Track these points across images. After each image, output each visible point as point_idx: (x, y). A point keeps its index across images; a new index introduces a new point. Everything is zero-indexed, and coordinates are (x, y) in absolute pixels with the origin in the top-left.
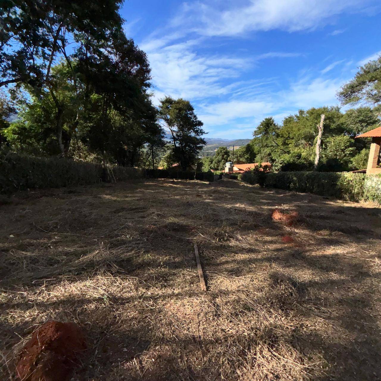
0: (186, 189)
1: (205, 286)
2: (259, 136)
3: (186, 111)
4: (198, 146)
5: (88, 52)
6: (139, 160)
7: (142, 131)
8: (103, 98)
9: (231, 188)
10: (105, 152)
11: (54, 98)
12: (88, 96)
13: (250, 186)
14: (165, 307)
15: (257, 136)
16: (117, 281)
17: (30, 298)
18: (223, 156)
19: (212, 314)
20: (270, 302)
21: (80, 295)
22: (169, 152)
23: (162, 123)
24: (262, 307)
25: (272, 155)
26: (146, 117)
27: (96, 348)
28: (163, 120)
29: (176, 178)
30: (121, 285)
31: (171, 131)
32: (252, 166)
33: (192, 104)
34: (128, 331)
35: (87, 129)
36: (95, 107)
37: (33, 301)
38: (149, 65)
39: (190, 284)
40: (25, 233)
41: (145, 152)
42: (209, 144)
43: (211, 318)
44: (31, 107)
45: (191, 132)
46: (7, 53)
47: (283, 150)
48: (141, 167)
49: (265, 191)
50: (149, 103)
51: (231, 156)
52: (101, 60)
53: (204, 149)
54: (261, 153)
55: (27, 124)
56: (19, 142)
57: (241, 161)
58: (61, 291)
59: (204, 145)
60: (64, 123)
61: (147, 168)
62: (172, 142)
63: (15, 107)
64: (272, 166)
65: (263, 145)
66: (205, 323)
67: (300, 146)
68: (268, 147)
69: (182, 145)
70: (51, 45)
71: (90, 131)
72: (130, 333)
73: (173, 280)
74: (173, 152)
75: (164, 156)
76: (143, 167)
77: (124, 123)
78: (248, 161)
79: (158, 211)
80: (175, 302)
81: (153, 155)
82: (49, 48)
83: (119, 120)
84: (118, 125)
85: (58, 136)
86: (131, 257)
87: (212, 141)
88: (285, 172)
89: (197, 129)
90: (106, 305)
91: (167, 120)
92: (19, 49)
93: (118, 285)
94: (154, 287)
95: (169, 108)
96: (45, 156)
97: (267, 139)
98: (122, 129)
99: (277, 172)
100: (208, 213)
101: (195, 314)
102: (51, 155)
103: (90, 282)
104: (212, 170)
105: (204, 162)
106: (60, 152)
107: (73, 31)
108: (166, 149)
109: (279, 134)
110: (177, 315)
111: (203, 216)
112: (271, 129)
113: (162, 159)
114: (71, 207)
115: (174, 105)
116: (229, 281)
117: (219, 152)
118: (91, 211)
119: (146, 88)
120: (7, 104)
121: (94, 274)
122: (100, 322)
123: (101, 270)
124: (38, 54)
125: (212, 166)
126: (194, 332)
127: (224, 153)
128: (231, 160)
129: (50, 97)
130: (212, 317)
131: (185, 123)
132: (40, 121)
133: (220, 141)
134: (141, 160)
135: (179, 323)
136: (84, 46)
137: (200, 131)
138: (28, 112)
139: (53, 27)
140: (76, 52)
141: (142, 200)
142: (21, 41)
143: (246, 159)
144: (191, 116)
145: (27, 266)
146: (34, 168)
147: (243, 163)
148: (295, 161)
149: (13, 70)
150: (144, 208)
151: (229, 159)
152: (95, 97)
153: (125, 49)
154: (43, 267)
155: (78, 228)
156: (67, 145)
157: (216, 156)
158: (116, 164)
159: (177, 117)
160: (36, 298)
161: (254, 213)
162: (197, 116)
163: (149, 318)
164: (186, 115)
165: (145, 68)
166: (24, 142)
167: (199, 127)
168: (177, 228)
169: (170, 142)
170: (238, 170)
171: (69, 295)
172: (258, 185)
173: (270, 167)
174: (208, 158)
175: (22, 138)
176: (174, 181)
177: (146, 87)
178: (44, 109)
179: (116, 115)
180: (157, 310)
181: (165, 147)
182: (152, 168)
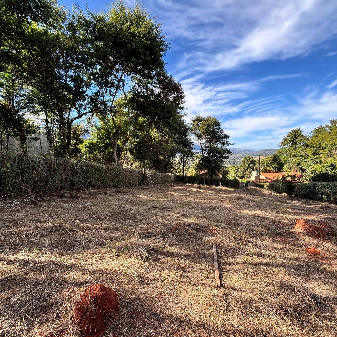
0: (211, 194)
1: (219, 283)
2: (286, 146)
3: (214, 127)
4: (224, 155)
5: (139, 88)
6: (172, 167)
7: (175, 145)
8: (148, 120)
9: (257, 196)
10: (146, 161)
11: (114, 121)
12: (136, 120)
13: (278, 195)
14: (182, 293)
15: (284, 147)
16: (146, 265)
17: (86, 267)
18: (249, 165)
19: (223, 308)
20: (284, 309)
21: (118, 271)
22: (197, 161)
23: (192, 137)
24: (275, 313)
25: (302, 165)
26: (179, 133)
27: (125, 313)
28: (193, 134)
29: (203, 184)
30: (148, 269)
31: (200, 143)
32: (279, 176)
33: (220, 121)
34: (150, 306)
35: (134, 144)
36: (141, 128)
37: (87, 269)
38: (183, 92)
39: (206, 278)
40: (85, 220)
41: (177, 161)
42: (235, 154)
43: (222, 312)
44: (99, 129)
45: (218, 143)
46: (88, 95)
47: (314, 160)
48: (174, 173)
49: (294, 200)
50: (183, 122)
51: (257, 165)
52: (148, 92)
53: (231, 159)
54: (288, 163)
55: (94, 141)
56: (88, 153)
57: (268, 170)
58: (106, 266)
59: (229, 155)
60: (119, 140)
61: (178, 174)
62: (200, 152)
63: (89, 129)
64: (302, 175)
65: (291, 155)
66: (215, 315)
67: (334, 156)
68: (296, 157)
69: (209, 155)
70: (116, 86)
71: (136, 145)
72: (152, 308)
73: (191, 273)
74: (201, 161)
75: (193, 164)
76: (175, 173)
77: (162, 138)
78: (275, 170)
79: (184, 212)
80: (190, 291)
81: (183, 164)
82: (114, 88)
83: (158, 136)
84: (157, 140)
85: (114, 149)
86: (158, 248)
87: (237, 151)
88: (316, 183)
89: (224, 141)
90: (136, 282)
91: (197, 135)
92: (95, 91)
93: (146, 269)
94: (174, 275)
95: (199, 125)
96: (104, 163)
97: (295, 149)
98: (160, 143)
99: (307, 182)
100: (229, 217)
101: (208, 305)
102: (107, 162)
103: (126, 263)
104: (237, 178)
105: (230, 170)
106: (114, 161)
107: (130, 74)
108: (195, 158)
109: (308, 144)
110: (192, 302)
111: (225, 220)
112: (299, 140)
113: (192, 167)
114: (117, 203)
115: (203, 122)
116: (244, 283)
117: (245, 161)
118: (132, 207)
119: (180, 111)
120: (84, 127)
121: (129, 257)
122: (130, 295)
123: (134, 254)
124: (107, 93)
125: (238, 174)
126: (205, 320)
127: (250, 162)
128: (257, 168)
129: (111, 121)
130: (223, 310)
131: (213, 137)
132: (103, 138)
133: (247, 151)
134: (173, 167)
135: (192, 309)
136: (136, 84)
137: (226, 143)
138: (96, 132)
139: (118, 74)
140: (131, 89)
141: (172, 202)
142: (98, 85)
143: (273, 168)
144: (218, 130)
145: (85, 244)
146: (96, 172)
147: (271, 172)
148: (328, 171)
149: (91, 105)
150: (172, 208)
151: (255, 168)
152: (141, 119)
153: (166, 83)
154: (95, 246)
155: (121, 220)
156: (119, 156)
157: (242, 165)
158: (154, 171)
159: (206, 132)
160: (89, 268)
161: (277, 221)
162: (224, 130)
163: (168, 300)
164: (214, 130)
165: (180, 95)
166: (91, 154)
167: (225, 139)
168: (199, 228)
169: (199, 153)
170: (265, 178)
171: (111, 270)
172: (287, 195)
173: (300, 177)
174: (234, 167)
175: (90, 150)
176: (200, 186)
177: (180, 109)
178: (106, 130)
179: (156, 133)
180: (175, 294)
181: (194, 156)
182: (182, 174)
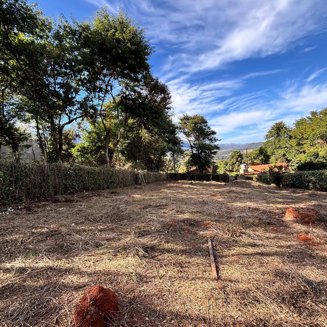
0: (202, 190)
1: (216, 275)
2: (270, 139)
3: (201, 125)
4: (212, 151)
5: (127, 91)
7: (165, 144)
8: (137, 121)
9: (247, 188)
10: (138, 161)
11: (104, 125)
12: (126, 122)
13: (266, 186)
14: (181, 289)
16: (143, 263)
17: (83, 270)
18: (237, 159)
19: (222, 301)
20: (280, 297)
21: (116, 271)
22: (187, 158)
23: (181, 136)
24: (272, 301)
25: (287, 156)
26: (168, 132)
27: (125, 313)
28: (182, 133)
29: (194, 180)
30: (146, 267)
31: (189, 141)
32: (266, 168)
33: (207, 119)
34: (150, 304)
35: (125, 145)
36: (131, 129)
37: (85, 272)
38: (170, 93)
39: (203, 272)
40: (81, 223)
41: (168, 159)
42: (223, 149)
43: (221, 304)
44: (90, 133)
45: (206, 140)
46: (78, 100)
47: (298, 151)
48: (165, 171)
49: (282, 190)
50: (171, 121)
51: (245, 158)
52: (136, 95)
53: (219, 154)
54: (274, 154)
55: (86, 145)
56: (80, 157)
57: (255, 163)
58: (103, 267)
59: (218, 150)
60: (110, 142)
61: (169, 172)
63: (80, 133)
64: (288, 166)
65: (276, 147)
66: (214, 308)
67: (317, 146)
68: (281, 148)
69: (198, 152)
70: (104, 90)
71: (127, 146)
72: (152, 306)
73: (188, 268)
74: (191, 157)
75: (184, 162)
76: (167, 171)
77: (152, 138)
78: (262, 162)
79: (177, 208)
80: (189, 286)
81: (174, 162)
82: (102, 92)
83: (148, 136)
84: (147, 140)
85: (105, 152)
86: (154, 245)
87: (225, 147)
88: (302, 172)
89: (211, 138)
90: (134, 281)
91: (185, 133)
92: (84, 96)
93: (144, 267)
94: (172, 271)
95: (186, 123)
96: (97, 166)
97: (279, 141)
98: (150, 143)
99: (293, 172)
100: (222, 211)
101: (206, 299)
102: (100, 165)
103: (123, 262)
104: (227, 172)
105: (219, 165)
106: (106, 163)
107: (117, 79)
108: (185, 155)
109: (292, 135)
110: (191, 297)
111: (218, 213)
112: (283, 132)
113: (182, 164)
114: (112, 204)
115: (191, 121)
116: (240, 273)
117: (233, 155)
118: (126, 207)
119: (168, 111)
120: (75, 132)
121: (127, 256)
122: (129, 294)
123: (131, 253)
124: (95, 97)
125: (227, 168)
126: (205, 314)
127: (238, 156)
128: (245, 162)
129: (101, 125)
130: (222, 303)
131: (200, 134)
132: (94, 141)
133: (234, 146)
134: (164, 165)
135: (192, 304)
136: (124, 88)
137: (214, 139)
138: (87, 136)
139: (106, 79)
140: (119, 92)
141: (165, 199)
142: (86, 91)
143: (261, 160)
144: (205, 128)
145: (82, 247)
146: (89, 175)
147: (258, 164)
148: (312, 160)
149: (81, 110)
150: (166, 205)
151: (243, 161)
152: (131, 121)
153: (153, 85)
154: (92, 248)
155: (116, 220)
156: (111, 158)
157: (231, 159)
158: (146, 170)
159: (194, 130)
160: (87, 270)
161: (268, 211)
162: (211, 127)
163: (167, 296)
164: (201, 127)
165: (167, 96)
166: (84, 157)
167: (213, 136)
168: (193, 223)
169: (188, 150)
170: (253, 171)
171: (109, 271)
172: (275, 185)
173: (286, 167)
174: (223, 162)
175: (82, 154)
176: (192, 183)
178: (97, 134)
179: (146, 133)
180: (174, 290)
181: (184, 154)
182: (173, 172)
